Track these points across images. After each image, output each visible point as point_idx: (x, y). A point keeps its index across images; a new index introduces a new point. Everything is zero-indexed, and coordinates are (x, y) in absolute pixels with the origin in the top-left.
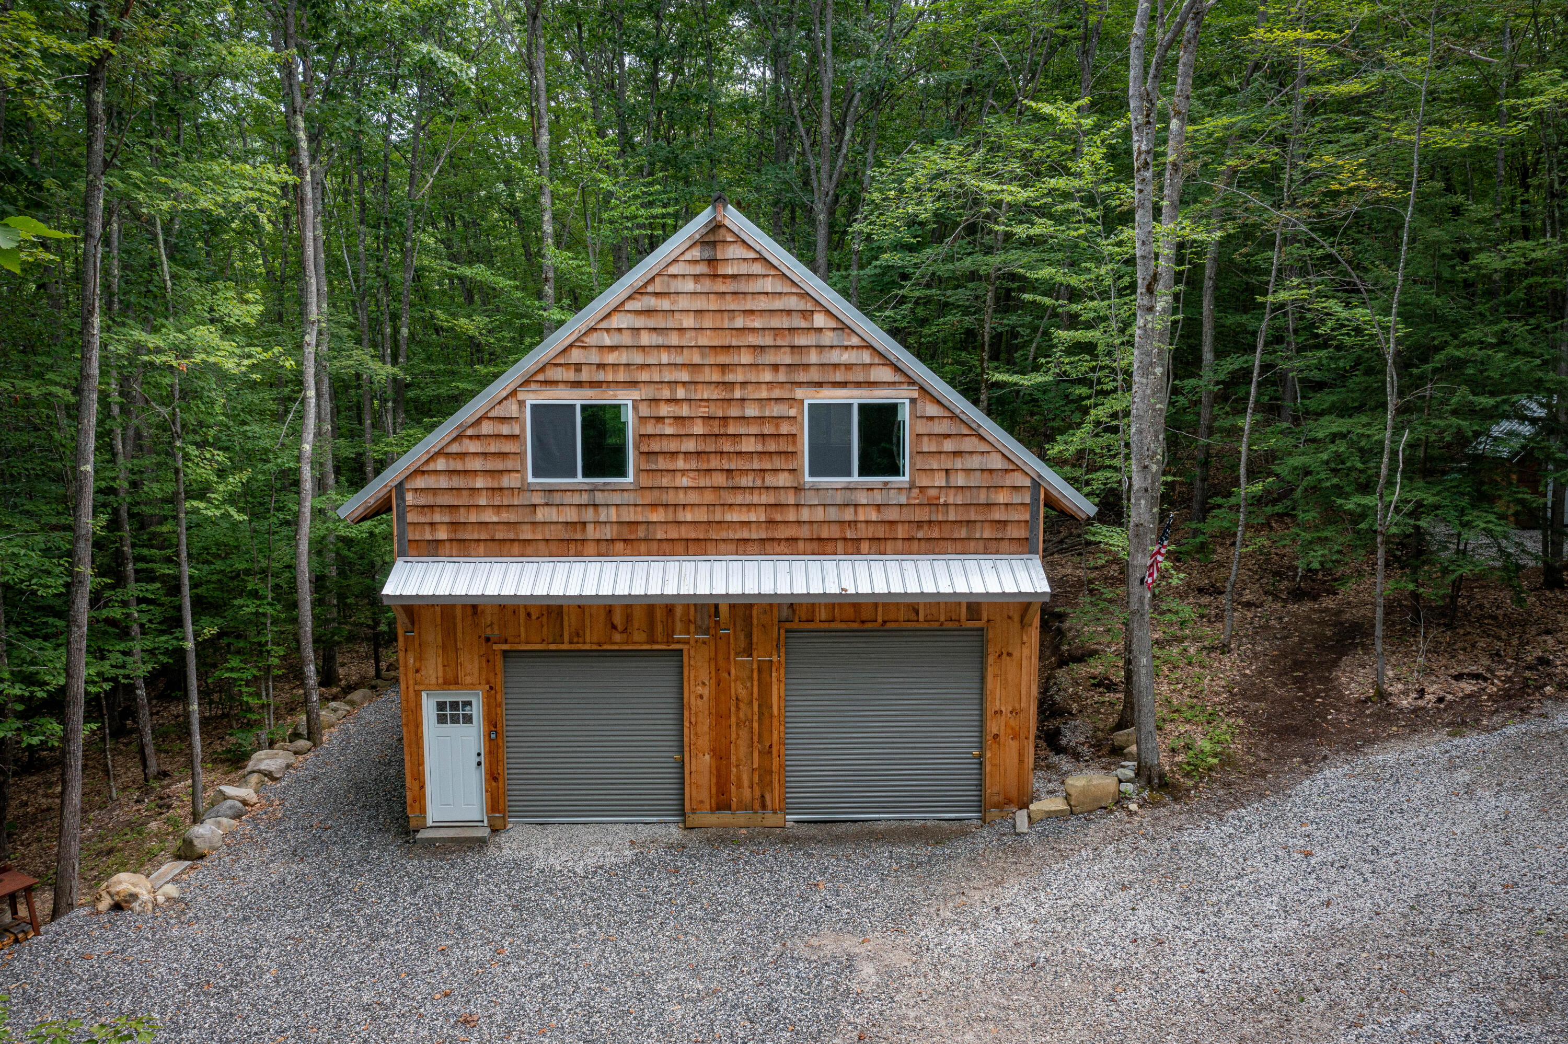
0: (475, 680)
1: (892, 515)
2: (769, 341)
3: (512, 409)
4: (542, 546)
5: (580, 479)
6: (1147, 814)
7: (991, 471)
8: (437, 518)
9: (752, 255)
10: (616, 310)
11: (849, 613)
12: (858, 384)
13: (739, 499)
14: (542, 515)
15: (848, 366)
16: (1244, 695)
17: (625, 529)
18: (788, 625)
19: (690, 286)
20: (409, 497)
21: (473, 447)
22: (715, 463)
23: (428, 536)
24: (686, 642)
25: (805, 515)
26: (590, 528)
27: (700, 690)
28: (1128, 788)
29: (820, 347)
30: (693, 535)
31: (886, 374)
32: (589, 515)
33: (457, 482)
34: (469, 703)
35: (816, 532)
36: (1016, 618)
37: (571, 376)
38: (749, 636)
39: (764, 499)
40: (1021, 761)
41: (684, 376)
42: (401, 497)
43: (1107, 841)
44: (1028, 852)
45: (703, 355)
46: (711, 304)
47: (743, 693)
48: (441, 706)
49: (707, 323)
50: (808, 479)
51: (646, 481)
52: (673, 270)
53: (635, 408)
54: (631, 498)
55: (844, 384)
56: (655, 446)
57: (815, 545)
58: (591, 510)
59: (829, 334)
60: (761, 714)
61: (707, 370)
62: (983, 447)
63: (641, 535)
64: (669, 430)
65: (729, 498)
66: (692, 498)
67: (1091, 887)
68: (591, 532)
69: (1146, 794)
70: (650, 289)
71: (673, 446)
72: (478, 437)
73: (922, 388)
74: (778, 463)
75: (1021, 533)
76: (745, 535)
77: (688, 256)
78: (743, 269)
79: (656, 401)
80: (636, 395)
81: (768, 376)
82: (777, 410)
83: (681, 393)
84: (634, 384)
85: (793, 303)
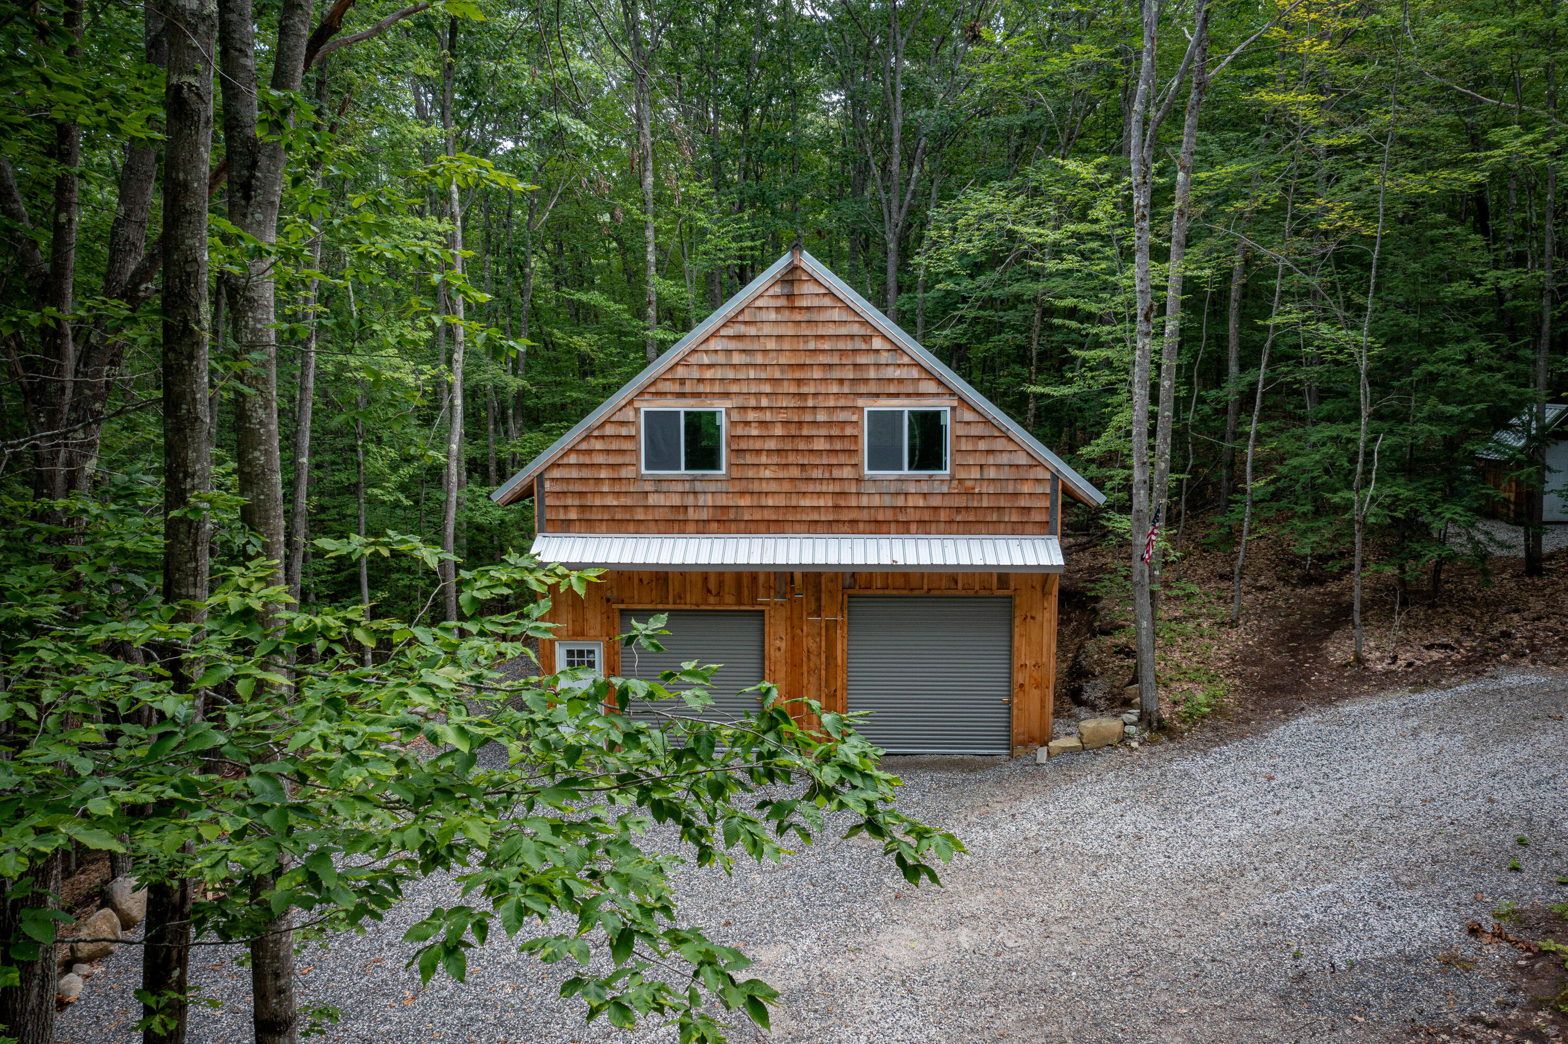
0: (598, 633)
1: (936, 502)
2: (835, 360)
3: (629, 415)
4: (652, 525)
5: (683, 471)
6: (1145, 750)
7: (1017, 466)
8: (569, 502)
9: (823, 291)
10: (713, 335)
11: (900, 582)
12: (908, 395)
13: (811, 488)
14: (652, 500)
15: (900, 381)
16: (1244, 662)
17: (719, 511)
18: (850, 592)
19: (773, 316)
20: (548, 486)
21: (598, 445)
22: (792, 459)
23: (562, 517)
24: (767, 604)
25: (865, 501)
26: (691, 510)
27: (778, 643)
28: (1132, 729)
29: (878, 365)
30: (774, 517)
31: (931, 387)
32: (690, 500)
33: (586, 473)
34: (592, 652)
35: (873, 515)
36: (1039, 588)
37: (676, 388)
38: (819, 599)
39: (831, 488)
40: (1043, 707)
41: (767, 389)
42: (541, 485)
43: (1108, 770)
44: (1044, 777)
45: (782, 372)
46: (790, 330)
47: (813, 647)
48: (570, 653)
49: (786, 345)
50: (867, 472)
51: (736, 473)
52: (759, 303)
53: (728, 414)
54: (723, 487)
55: (897, 395)
56: (743, 445)
57: (873, 527)
58: (691, 496)
59: (885, 354)
60: (827, 664)
61: (786, 383)
62: (1011, 447)
63: (732, 517)
64: (754, 432)
65: (803, 487)
66: (773, 487)
68: (692, 514)
69: (1146, 735)
70: (740, 318)
71: (758, 445)
72: (603, 437)
73: (960, 398)
74: (843, 459)
75: (1043, 517)
76: (815, 516)
77: (771, 292)
78: (816, 302)
79: (744, 408)
80: (729, 404)
81: (835, 389)
82: (842, 416)
83: (764, 402)
84: (726, 395)
85: (856, 329)
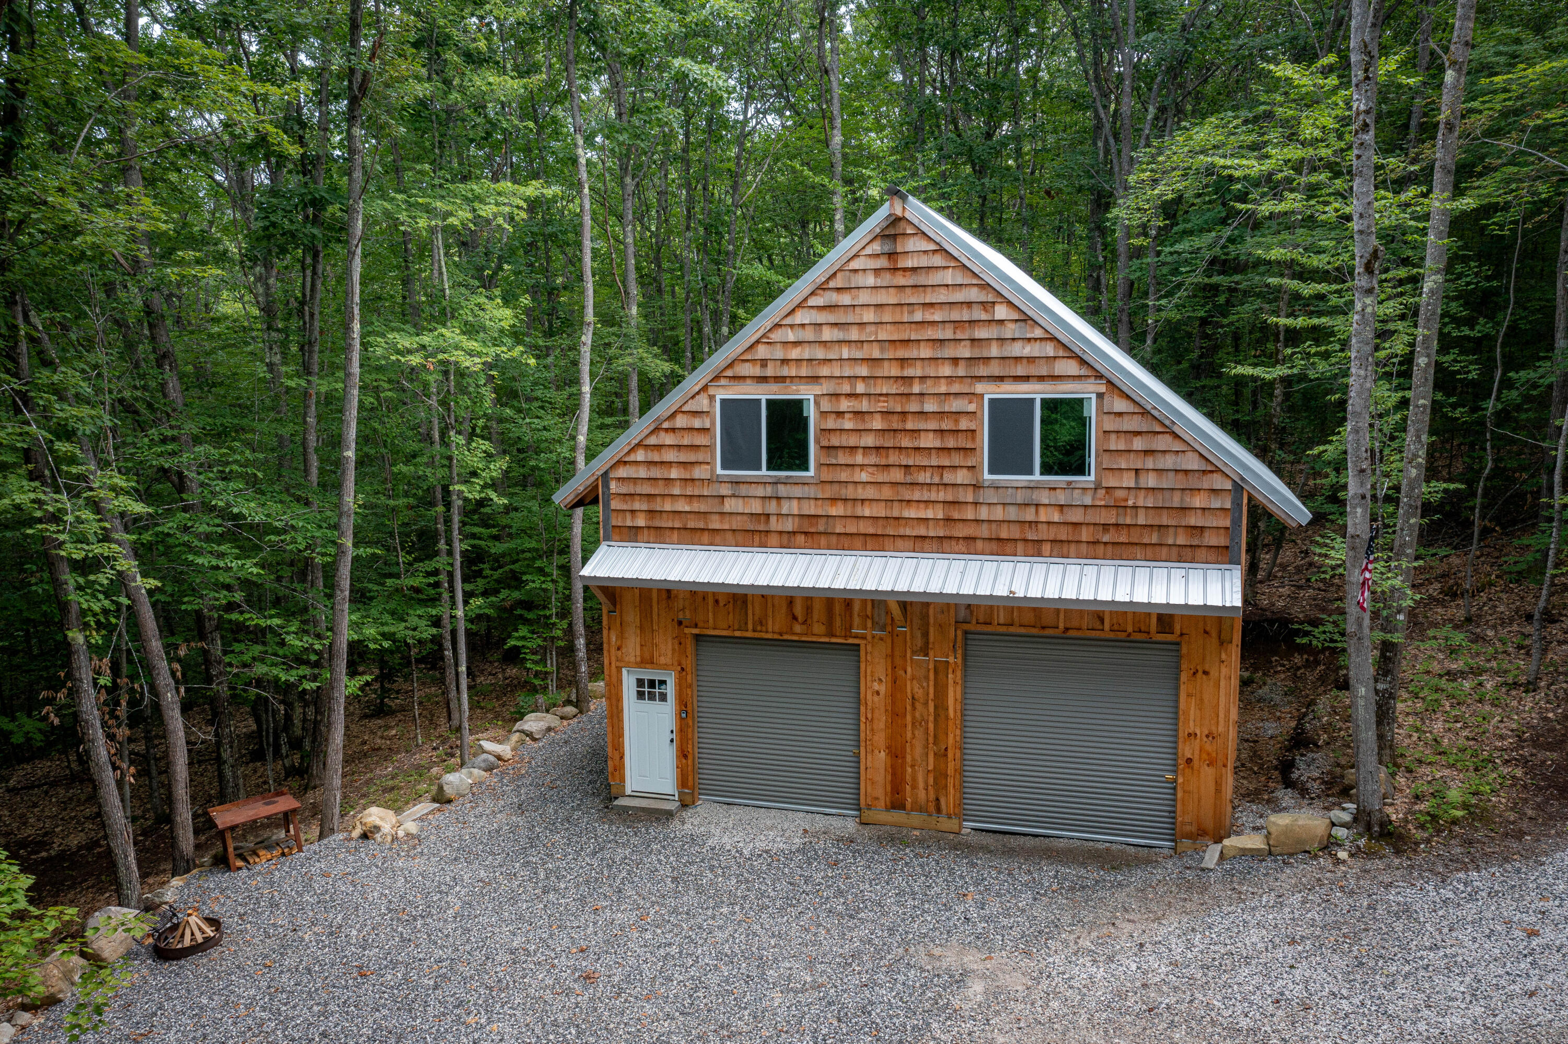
0: (669, 661)
1: (1076, 516)
2: (948, 334)
3: (702, 403)
4: (729, 536)
5: (764, 472)
6: (1357, 865)
7: (1186, 472)
8: (637, 506)
9: (932, 247)
10: (799, 306)
11: (1029, 618)
12: (1041, 378)
13: (917, 495)
14: (730, 505)
15: (1031, 360)
16: (1535, 742)
17: (806, 522)
18: (966, 627)
19: (871, 280)
20: (613, 486)
21: (669, 439)
22: (893, 458)
23: (629, 523)
24: (864, 637)
25: (984, 513)
26: (773, 519)
27: (876, 686)
28: (1341, 833)
29: (1001, 340)
30: (871, 531)
31: (1071, 367)
32: (772, 507)
33: (656, 473)
34: (662, 682)
35: (994, 531)
36: (1214, 634)
37: (757, 371)
38: (926, 635)
39: (941, 496)
40: (1218, 790)
41: (863, 371)
42: (606, 486)
43: (1296, 889)
44: (1204, 889)
45: (882, 350)
46: (890, 298)
47: (919, 693)
48: (640, 683)
49: (887, 318)
50: (987, 476)
51: (826, 475)
52: (854, 265)
53: (817, 403)
54: (811, 491)
55: (1026, 378)
56: (835, 441)
57: (994, 546)
58: (774, 503)
59: (1011, 326)
60: (937, 716)
61: (886, 364)
62: (1178, 446)
63: (821, 528)
64: (848, 425)
65: (907, 494)
66: (870, 493)
67: (1254, 937)
68: (774, 524)
69: (1362, 842)
70: (832, 284)
71: (852, 441)
72: (673, 430)
73: (1109, 382)
74: (957, 459)
75: (1222, 541)
76: (922, 531)
77: (868, 251)
78: (924, 261)
79: (837, 395)
80: (818, 390)
81: (946, 370)
82: (956, 405)
83: (860, 388)
84: (815, 379)
85: (974, 295)
